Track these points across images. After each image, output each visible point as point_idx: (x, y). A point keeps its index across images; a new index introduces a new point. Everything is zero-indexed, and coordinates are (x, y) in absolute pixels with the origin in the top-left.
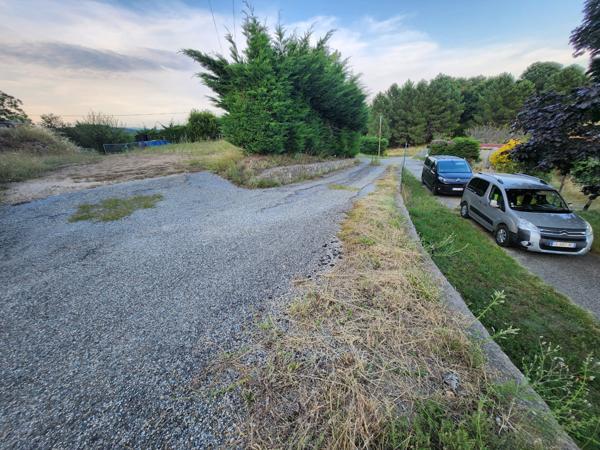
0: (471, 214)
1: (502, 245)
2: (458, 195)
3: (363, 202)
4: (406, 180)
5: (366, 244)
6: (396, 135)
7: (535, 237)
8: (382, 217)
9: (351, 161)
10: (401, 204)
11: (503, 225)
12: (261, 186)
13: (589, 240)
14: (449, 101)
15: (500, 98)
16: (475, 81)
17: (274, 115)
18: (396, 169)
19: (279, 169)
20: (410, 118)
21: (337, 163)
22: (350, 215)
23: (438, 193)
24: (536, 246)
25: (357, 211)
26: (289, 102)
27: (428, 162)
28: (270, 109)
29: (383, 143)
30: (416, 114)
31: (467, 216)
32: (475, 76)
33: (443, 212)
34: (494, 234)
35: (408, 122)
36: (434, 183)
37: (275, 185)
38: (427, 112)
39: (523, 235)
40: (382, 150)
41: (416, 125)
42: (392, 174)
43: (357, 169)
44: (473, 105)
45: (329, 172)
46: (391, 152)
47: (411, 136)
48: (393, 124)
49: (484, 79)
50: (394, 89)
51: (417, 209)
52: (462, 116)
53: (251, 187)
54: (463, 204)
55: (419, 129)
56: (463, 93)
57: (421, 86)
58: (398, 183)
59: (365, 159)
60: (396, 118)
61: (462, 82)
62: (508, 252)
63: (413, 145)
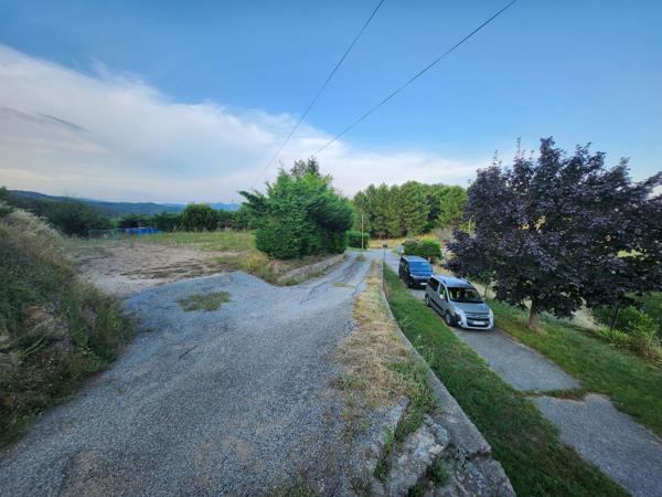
0: (432, 304)
1: (449, 325)
2: (424, 288)
3: (361, 298)
4: (387, 275)
5: (368, 321)
6: (376, 228)
7: (464, 319)
8: (374, 307)
9: (341, 256)
10: (384, 298)
11: (448, 311)
12: (288, 284)
13: (491, 320)
14: (417, 204)
15: (456, 204)
16: (437, 187)
17: (296, 234)
18: (379, 266)
19: (297, 271)
20: (386, 215)
21: (332, 260)
22: (357, 306)
23: (410, 287)
24: (465, 325)
25: (360, 303)
26: (305, 224)
27: (402, 260)
28: (294, 230)
29: (366, 238)
30: (391, 211)
31: (429, 306)
32: (436, 183)
33: (413, 302)
34: (444, 317)
35: (385, 218)
36: (408, 278)
37: (296, 283)
38: (400, 211)
39: (457, 318)
40: (366, 243)
41: (392, 220)
42: (375, 273)
43: (347, 264)
44: (437, 206)
45: (327, 268)
46: (373, 244)
47: (389, 230)
48: (373, 218)
49: (443, 186)
50: (371, 188)
51: (395, 300)
52: (429, 215)
53: (281, 285)
54: (427, 296)
55: (395, 224)
56: (428, 197)
57: (394, 189)
58: (380, 281)
59: (352, 252)
60: (375, 214)
61: (426, 187)
62: (452, 329)
63: (391, 238)
